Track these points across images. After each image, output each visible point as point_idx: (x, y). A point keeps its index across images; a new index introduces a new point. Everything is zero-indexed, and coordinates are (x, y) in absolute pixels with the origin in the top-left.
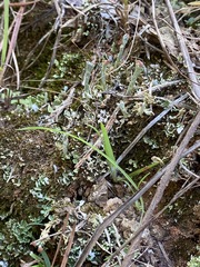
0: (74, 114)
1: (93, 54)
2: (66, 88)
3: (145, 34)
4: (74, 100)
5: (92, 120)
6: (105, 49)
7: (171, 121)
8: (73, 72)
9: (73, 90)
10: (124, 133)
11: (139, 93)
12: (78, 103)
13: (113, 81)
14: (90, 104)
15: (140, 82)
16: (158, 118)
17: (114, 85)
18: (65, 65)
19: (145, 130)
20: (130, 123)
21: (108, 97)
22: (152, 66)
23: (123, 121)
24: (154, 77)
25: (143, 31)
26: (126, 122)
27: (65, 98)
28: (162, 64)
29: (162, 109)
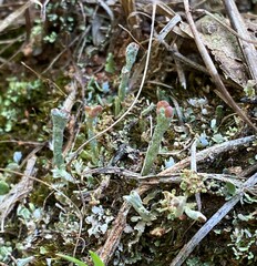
0: (38, 213)
1: (69, 79)
2: (17, 155)
3: (171, 37)
4: (36, 184)
5: (77, 227)
6: (93, 67)
7: (243, 225)
8: (33, 120)
9: (32, 161)
10: (146, 251)
11: (171, 166)
12: (45, 190)
13: (113, 145)
14: (70, 194)
15: (169, 139)
16: (216, 218)
17: (114, 153)
18: (13, 105)
19: (189, 246)
20: (157, 231)
21: (106, 181)
22: (192, 102)
23: (140, 229)
24: (197, 125)
25: (166, 30)
26: (148, 229)
27: (16, 179)
28: (211, 96)
29: (221, 201)
